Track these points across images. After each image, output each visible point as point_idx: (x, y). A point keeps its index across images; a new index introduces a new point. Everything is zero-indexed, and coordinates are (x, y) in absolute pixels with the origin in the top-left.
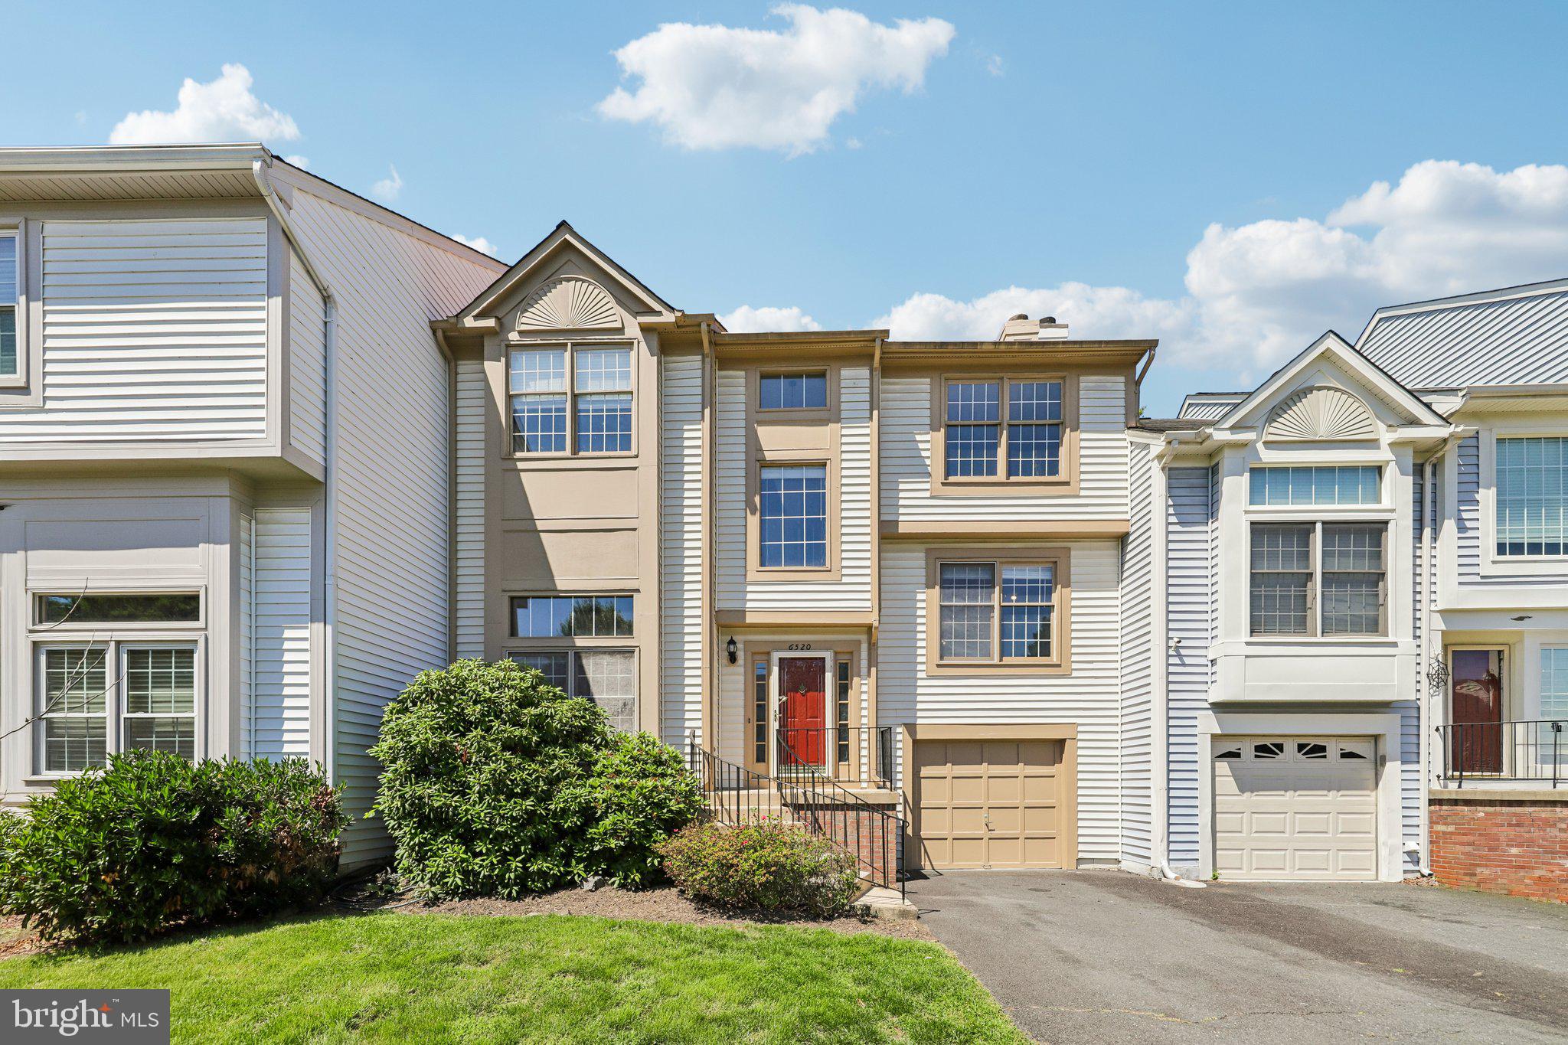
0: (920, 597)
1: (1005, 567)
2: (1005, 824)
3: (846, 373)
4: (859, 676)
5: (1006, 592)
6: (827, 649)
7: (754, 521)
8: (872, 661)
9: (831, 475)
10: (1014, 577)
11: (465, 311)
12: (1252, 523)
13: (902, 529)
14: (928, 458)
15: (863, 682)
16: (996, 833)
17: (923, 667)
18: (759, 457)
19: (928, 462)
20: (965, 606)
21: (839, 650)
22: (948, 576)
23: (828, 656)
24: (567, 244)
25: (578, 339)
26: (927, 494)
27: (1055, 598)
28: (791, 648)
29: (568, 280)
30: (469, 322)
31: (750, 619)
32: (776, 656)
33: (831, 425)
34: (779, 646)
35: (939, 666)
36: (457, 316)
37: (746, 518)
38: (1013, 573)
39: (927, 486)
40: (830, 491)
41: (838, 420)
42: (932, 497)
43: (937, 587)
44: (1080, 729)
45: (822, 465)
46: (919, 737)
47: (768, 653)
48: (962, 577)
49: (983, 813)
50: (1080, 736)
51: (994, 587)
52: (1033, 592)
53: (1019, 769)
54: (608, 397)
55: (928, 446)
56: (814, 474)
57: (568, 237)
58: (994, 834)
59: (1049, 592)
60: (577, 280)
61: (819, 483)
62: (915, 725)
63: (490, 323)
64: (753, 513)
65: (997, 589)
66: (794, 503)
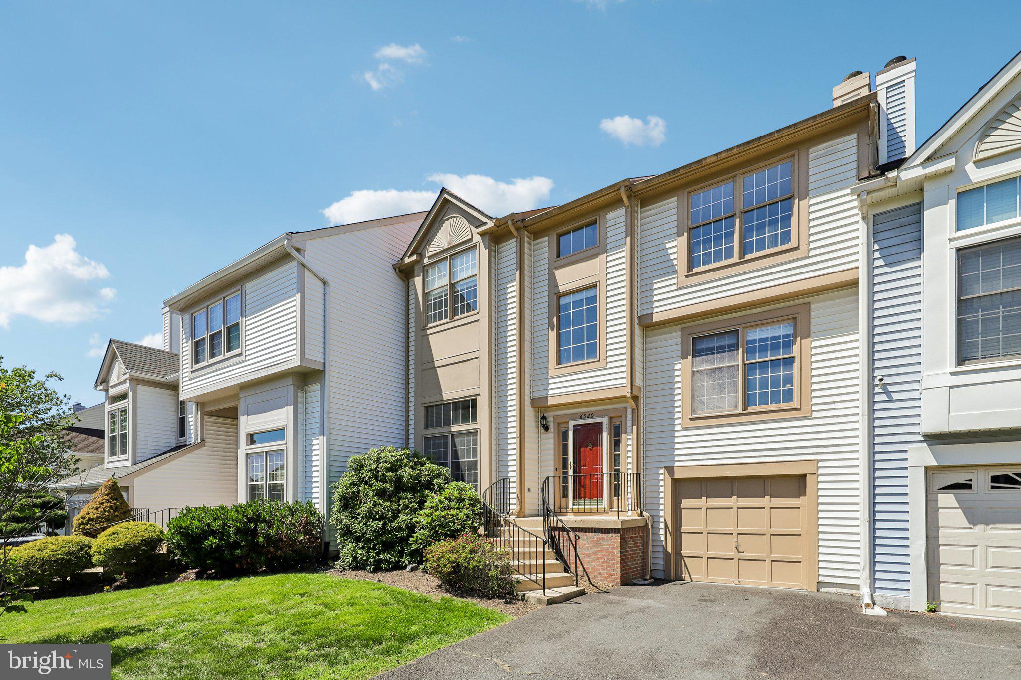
0: (677, 367)
1: (748, 330)
2: (753, 548)
3: (610, 216)
4: (626, 433)
5: (750, 351)
6: (604, 416)
7: (553, 335)
8: (636, 422)
9: (600, 293)
10: (757, 338)
11: (404, 256)
12: (958, 250)
13: (656, 319)
14: (675, 259)
15: (628, 437)
16: (746, 555)
17: (679, 422)
18: (556, 292)
19: (675, 262)
20: (716, 368)
21: (611, 416)
22: (699, 347)
23: (604, 421)
24: (446, 200)
25: (452, 252)
26: (674, 287)
27: (796, 349)
28: (581, 418)
29: (448, 219)
30: (407, 260)
31: (551, 402)
32: (572, 424)
33: (601, 256)
34: (573, 417)
35: (691, 419)
36: (402, 259)
37: (548, 334)
38: (756, 335)
39: (674, 281)
40: (600, 305)
41: (605, 251)
42: (678, 289)
43: (690, 357)
44: (820, 464)
45: (594, 286)
46: (676, 476)
47: (568, 423)
48: (711, 345)
49: (734, 538)
50: (820, 471)
51: (738, 349)
52: (775, 347)
53: (765, 501)
54: (468, 281)
55: (675, 250)
56: (590, 293)
57: (446, 196)
58: (742, 556)
59: (788, 345)
60: (451, 218)
61: (593, 300)
62: (673, 467)
63: (414, 257)
64: (552, 330)
65: (740, 350)
66: (579, 317)
